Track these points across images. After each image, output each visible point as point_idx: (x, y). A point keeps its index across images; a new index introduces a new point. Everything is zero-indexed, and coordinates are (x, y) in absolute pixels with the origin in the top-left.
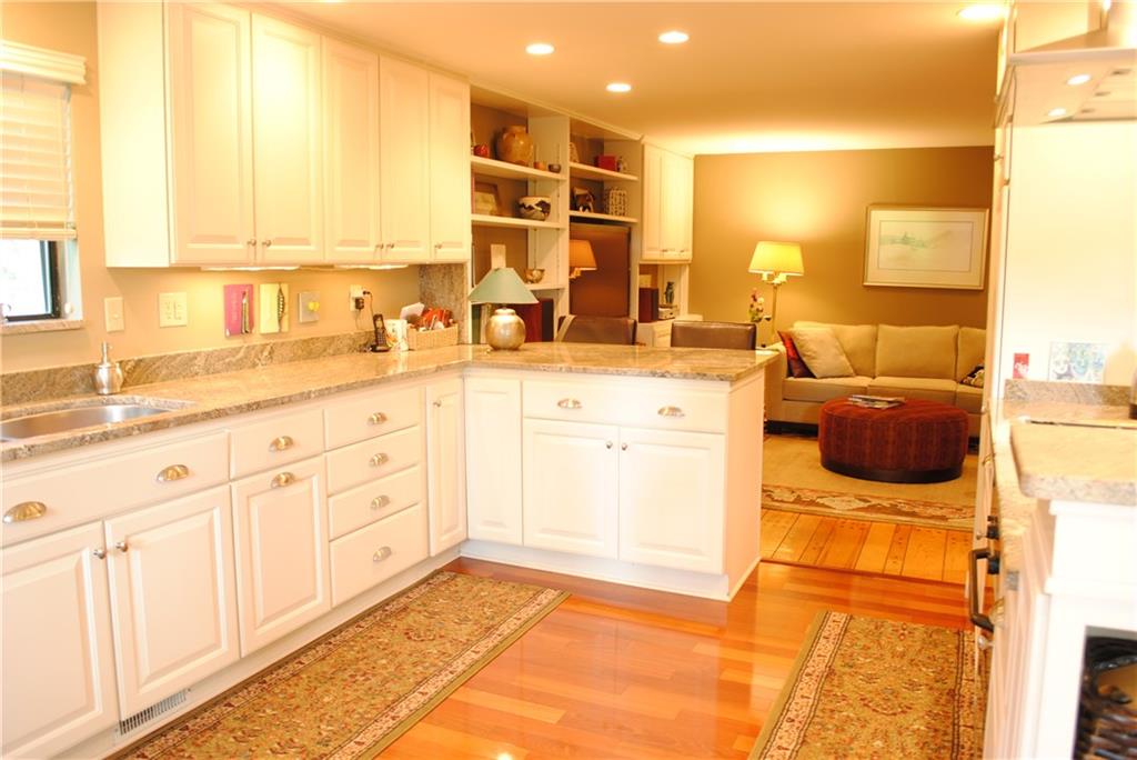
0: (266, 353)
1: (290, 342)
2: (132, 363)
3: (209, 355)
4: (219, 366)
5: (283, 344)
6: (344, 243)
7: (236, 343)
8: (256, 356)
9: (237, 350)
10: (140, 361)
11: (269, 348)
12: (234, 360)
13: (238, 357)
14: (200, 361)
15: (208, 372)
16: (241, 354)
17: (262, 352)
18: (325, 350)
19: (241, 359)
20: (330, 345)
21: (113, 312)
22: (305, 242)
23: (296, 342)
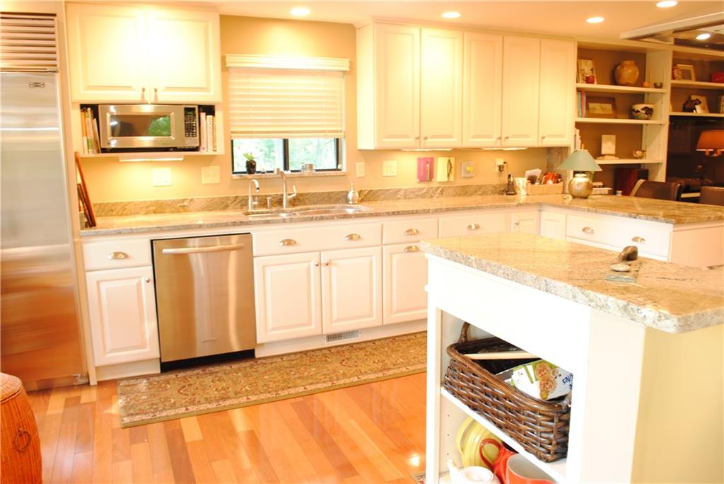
0: (439, 191)
1: (453, 187)
2: (367, 192)
3: (406, 190)
4: (411, 196)
5: (449, 187)
6: (476, 137)
7: (423, 185)
8: (433, 192)
9: (422, 189)
10: (371, 191)
11: (441, 189)
12: (420, 193)
13: (422, 192)
14: (402, 193)
15: (405, 198)
16: (424, 191)
17: (436, 190)
18: (476, 192)
19: (424, 193)
20: (480, 189)
21: (360, 168)
22: (450, 137)
23: (457, 187)
